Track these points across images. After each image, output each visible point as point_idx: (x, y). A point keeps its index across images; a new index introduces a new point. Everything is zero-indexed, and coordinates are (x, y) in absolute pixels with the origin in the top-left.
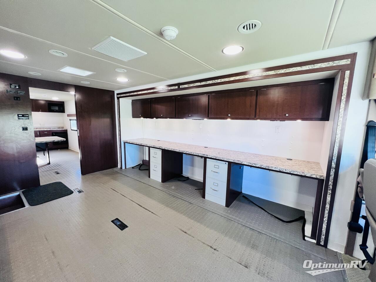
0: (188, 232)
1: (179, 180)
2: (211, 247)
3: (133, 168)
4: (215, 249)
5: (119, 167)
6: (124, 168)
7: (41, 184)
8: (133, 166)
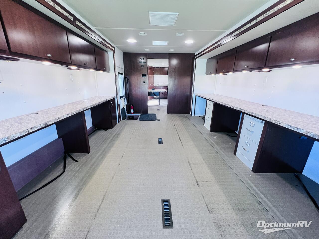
0: (191, 165)
1: (227, 134)
2: (197, 182)
3: (199, 116)
4: (198, 184)
5: (191, 114)
6: (193, 115)
7: (148, 113)
8: (200, 115)
